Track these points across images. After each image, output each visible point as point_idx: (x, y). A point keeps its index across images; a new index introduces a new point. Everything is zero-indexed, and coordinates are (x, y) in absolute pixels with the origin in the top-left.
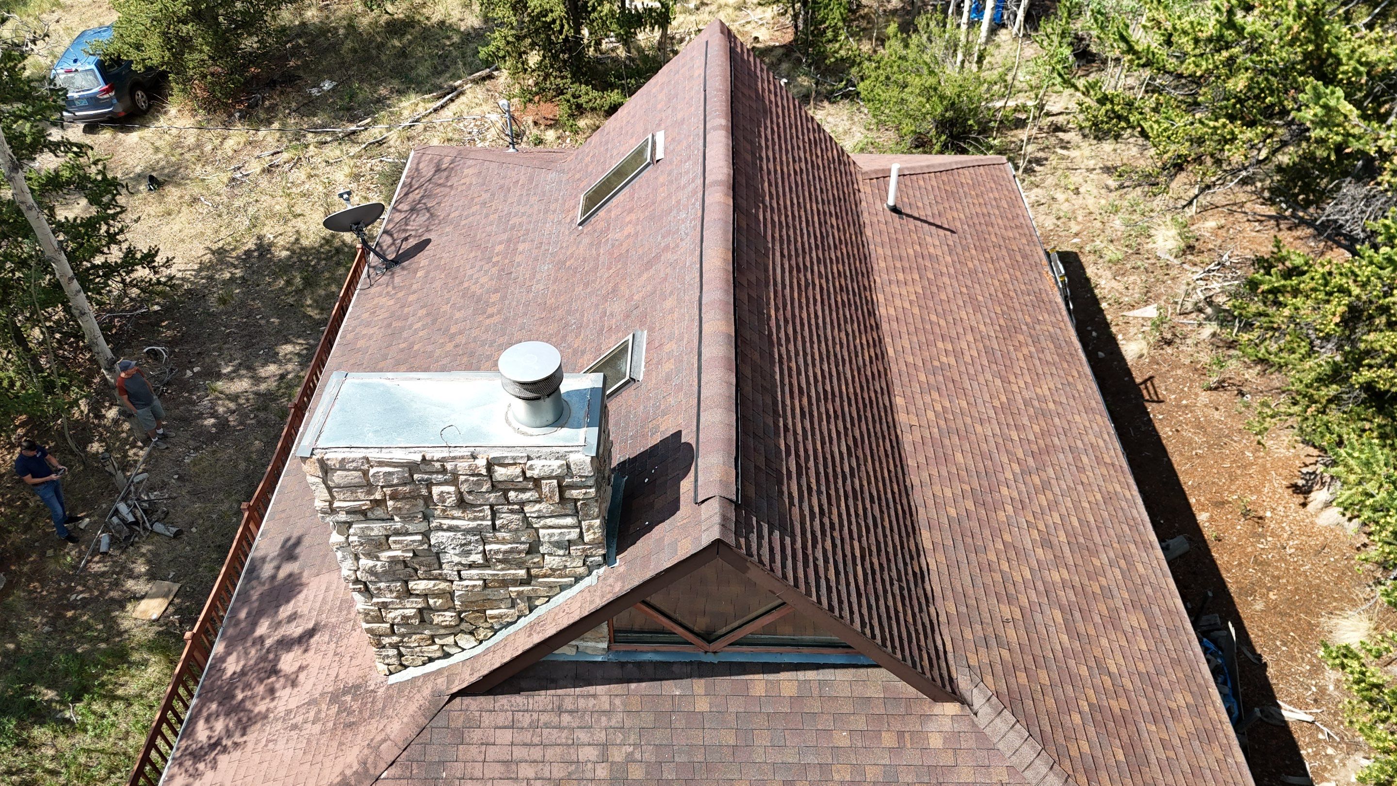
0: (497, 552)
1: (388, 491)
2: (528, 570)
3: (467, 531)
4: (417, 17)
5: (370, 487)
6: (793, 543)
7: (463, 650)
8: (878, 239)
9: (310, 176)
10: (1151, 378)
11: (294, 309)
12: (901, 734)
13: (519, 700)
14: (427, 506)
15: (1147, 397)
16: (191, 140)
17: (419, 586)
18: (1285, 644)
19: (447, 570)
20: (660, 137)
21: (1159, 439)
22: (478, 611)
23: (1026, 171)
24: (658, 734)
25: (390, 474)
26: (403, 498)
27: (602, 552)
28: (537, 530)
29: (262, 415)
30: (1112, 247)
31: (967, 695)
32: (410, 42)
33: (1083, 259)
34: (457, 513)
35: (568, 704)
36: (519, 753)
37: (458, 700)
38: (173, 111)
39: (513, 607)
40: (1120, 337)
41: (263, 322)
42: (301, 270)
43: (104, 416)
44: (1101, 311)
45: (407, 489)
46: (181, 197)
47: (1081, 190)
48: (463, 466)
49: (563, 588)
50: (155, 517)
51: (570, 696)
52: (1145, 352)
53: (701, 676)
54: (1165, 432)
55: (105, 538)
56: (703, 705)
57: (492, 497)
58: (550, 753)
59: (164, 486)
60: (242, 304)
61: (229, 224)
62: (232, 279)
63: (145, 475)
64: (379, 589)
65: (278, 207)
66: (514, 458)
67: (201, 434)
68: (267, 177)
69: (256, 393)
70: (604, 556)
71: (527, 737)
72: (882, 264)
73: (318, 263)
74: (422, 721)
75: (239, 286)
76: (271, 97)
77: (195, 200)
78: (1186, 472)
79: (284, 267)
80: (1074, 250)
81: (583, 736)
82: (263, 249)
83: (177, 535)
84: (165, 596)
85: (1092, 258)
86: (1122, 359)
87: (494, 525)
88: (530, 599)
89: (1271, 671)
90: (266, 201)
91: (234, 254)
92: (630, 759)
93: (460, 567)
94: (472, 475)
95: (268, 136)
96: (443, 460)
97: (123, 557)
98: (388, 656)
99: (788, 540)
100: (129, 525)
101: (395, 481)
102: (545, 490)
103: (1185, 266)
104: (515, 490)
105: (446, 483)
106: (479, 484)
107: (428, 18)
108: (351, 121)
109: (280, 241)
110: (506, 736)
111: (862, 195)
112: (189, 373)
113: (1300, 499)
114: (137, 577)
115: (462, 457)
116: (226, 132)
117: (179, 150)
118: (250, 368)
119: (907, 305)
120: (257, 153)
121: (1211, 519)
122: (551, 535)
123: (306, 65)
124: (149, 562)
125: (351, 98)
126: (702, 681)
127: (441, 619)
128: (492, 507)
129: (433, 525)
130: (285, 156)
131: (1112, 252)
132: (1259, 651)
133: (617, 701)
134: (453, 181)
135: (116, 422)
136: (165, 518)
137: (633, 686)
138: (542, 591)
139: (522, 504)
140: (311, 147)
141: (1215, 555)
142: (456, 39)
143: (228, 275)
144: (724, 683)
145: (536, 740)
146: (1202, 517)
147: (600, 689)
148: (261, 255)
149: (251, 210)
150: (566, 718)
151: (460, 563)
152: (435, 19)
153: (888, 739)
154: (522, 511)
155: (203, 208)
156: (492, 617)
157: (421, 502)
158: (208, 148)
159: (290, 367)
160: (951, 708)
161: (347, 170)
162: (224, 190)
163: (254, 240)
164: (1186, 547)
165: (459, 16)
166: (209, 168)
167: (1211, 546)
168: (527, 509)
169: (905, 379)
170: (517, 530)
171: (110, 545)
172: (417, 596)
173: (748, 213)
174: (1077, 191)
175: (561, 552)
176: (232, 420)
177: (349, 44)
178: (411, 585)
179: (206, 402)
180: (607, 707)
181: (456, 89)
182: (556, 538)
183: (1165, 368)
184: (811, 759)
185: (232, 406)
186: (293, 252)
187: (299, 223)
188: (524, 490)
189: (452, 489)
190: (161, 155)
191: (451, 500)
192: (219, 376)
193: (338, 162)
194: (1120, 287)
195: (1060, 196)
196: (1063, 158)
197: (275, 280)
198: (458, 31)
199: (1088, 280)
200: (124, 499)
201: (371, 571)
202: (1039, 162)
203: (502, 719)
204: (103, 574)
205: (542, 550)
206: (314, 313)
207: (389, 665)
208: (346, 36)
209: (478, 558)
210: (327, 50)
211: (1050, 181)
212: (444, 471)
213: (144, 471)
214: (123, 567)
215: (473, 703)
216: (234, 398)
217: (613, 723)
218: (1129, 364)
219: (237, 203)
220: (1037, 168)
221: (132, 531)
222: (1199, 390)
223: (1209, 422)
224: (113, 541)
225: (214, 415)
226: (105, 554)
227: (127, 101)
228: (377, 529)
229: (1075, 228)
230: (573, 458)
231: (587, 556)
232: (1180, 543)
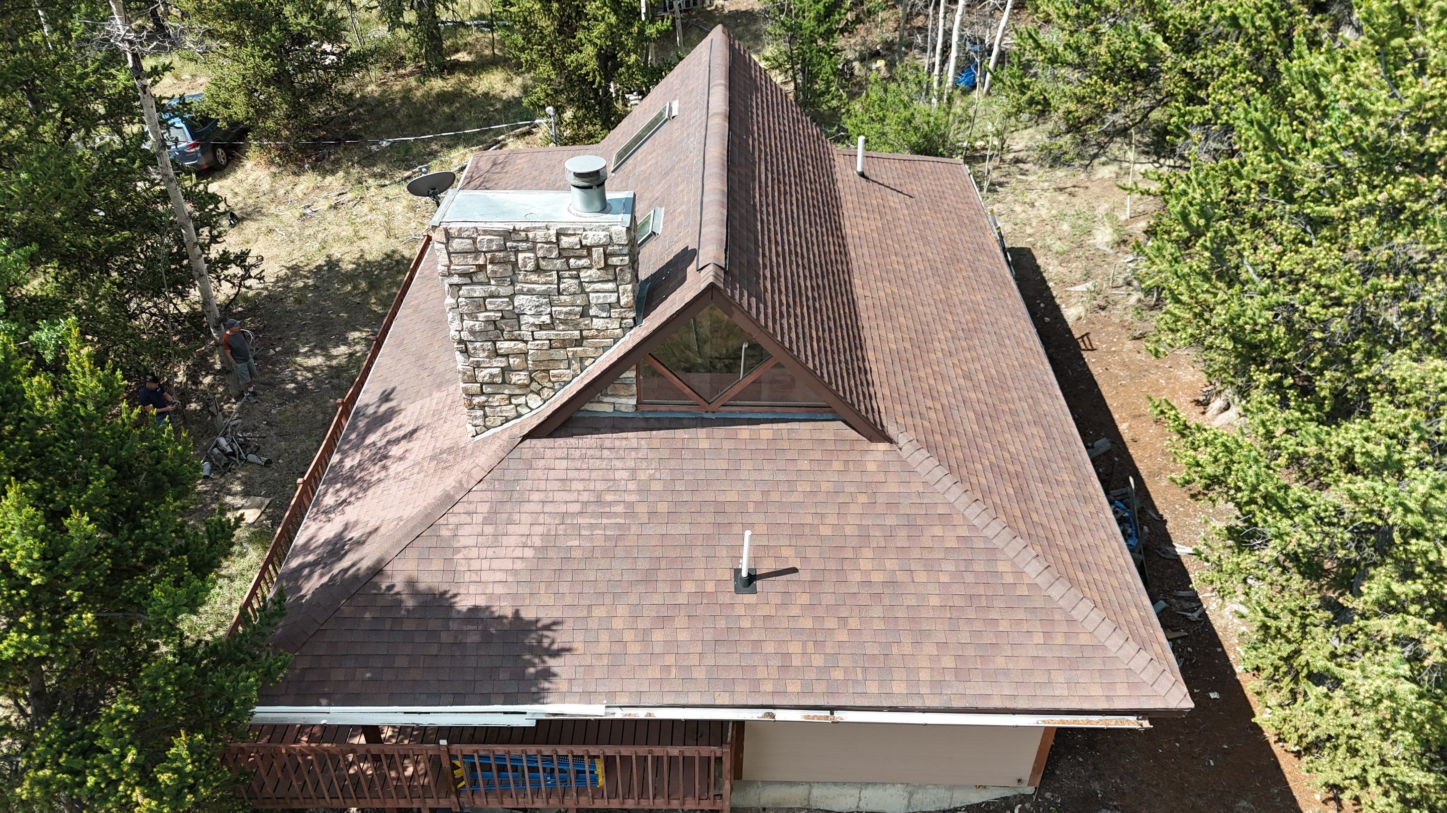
0: (560, 313)
1: (489, 256)
2: (581, 331)
3: (541, 294)
4: (465, 90)
5: (476, 252)
6: (766, 308)
7: (532, 410)
8: (848, 190)
9: (372, 210)
10: (1087, 334)
11: (362, 306)
12: (846, 462)
13: (572, 441)
14: (513, 270)
15: (1083, 347)
16: (266, 186)
17: (504, 346)
18: (1182, 506)
19: (525, 333)
20: (676, 105)
21: (1092, 376)
22: (544, 371)
23: (989, 190)
24: (673, 462)
25: (491, 241)
26: (499, 263)
27: (633, 315)
28: (587, 294)
29: (335, 381)
30: (1059, 243)
31: (894, 438)
32: (458, 109)
33: (1035, 253)
34: (534, 277)
35: (607, 443)
36: (572, 474)
37: (528, 441)
38: (249, 164)
39: (569, 368)
40: (1063, 306)
41: (334, 316)
42: (364, 278)
43: (201, 383)
44: (1048, 288)
45: (501, 254)
46: (258, 229)
47: (1036, 204)
48: (540, 235)
49: (605, 348)
50: (248, 450)
51: (609, 439)
52: (1083, 314)
53: (703, 427)
54: (1096, 370)
55: (207, 466)
56: (704, 444)
57: (559, 263)
58: (594, 475)
59: (255, 428)
60: (315, 303)
61: (301, 248)
62: (306, 286)
63: (239, 421)
64: (475, 348)
65: (344, 233)
66: (574, 230)
67: (284, 395)
68: (333, 212)
69: (329, 367)
70: (634, 319)
71: (578, 464)
72: (850, 205)
73: (381, 272)
74: (502, 455)
75: (311, 291)
76: (337, 153)
77: (271, 231)
78: (1112, 397)
79: (350, 277)
80: (1028, 246)
81: (618, 464)
82: (332, 264)
83: (268, 463)
84: (259, 507)
85: (1042, 251)
86: (1065, 322)
87: (559, 288)
88: (581, 359)
89: (1169, 526)
90: (333, 229)
91: (307, 269)
92: (652, 479)
93: (534, 328)
94: (546, 243)
95: (335, 181)
96: (526, 230)
97: (223, 480)
98: (476, 417)
99: (762, 306)
100: (228, 455)
101: (494, 248)
102: (595, 255)
103: (1120, 255)
104: (575, 257)
105: (528, 250)
106: (550, 251)
107: (474, 91)
108: (407, 169)
109: (347, 258)
110: (564, 464)
111: (836, 163)
112: (272, 351)
113: (1201, 409)
114: (235, 494)
115: (540, 228)
116: (296, 179)
117: (255, 195)
118: (324, 349)
119: (868, 231)
120: (325, 194)
121: (1130, 428)
122: (598, 298)
123: (366, 128)
124: (243, 483)
125: (407, 152)
126: (704, 430)
127: (518, 377)
128: (558, 271)
129: (517, 288)
130: (350, 196)
131: (1058, 246)
132: (1161, 512)
133: (643, 442)
134: (508, 168)
135: (211, 386)
136: (257, 451)
137: (654, 432)
138: (590, 351)
139: (579, 269)
140: (372, 189)
141: (1131, 451)
142: (498, 106)
143: (302, 284)
144: (720, 432)
145: (585, 466)
146: (1123, 427)
147: (630, 435)
148: (330, 269)
149: (320, 236)
150: (606, 453)
151: (533, 324)
152: (480, 91)
153: (837, 466)
154: (578, 277)
155: (277, 237)
156: (554, 376)
157: (510, 267)
158: (281, 192)
159: (358, 348)
160: (883, 446)
161: (405, 203)
162: (296, 223)
163: (324, 258)
164: (1109, 445)
165: (501, 88)
166: (282, 207)
167: (1128, 444)
168: (582, 274)
169: (863, 271)
170: (574, 294)
171: (212, 470)
172: (502, 356)
173: (740, 137)
174: (1032, 205)
175: (604, 315)
176: (310, 386)
177: (404, 111)
178: (498, 344)
179: (287, 372)
180: (635, 445)
181: (499, 142)
182: (600, 301)
183: (1099, 326)
184: (782, 477)
185: (309, 375)
186: (359, 265)
187: (364, 244)
188: (579, 257)
189: (532, 255)
190: (240, 199)
191: (531, 266)
192: (297, 354)
193: (397, 198)
194: (1065, 271)
195: (1018, 208)
196: (1021, 181)
197: (343, 286)
198: (501, 100)
199: (1038, 267)
200: (224, 436)
201: (472, 332)
202: (1001, 185)
203: (559, 453)
204: (206, 492)
205: (592, 312)
206: (378, 309)
207: (475, 426)
208: (402, 105)
209: (546, 319)
210: (385, 116)
211: (1010, 198)
212: (527, 240)
213: (238, 418)
214: (222, 487)
215: (539, 443)
216: (311, 369)
217: (640, 456)
218: (1070, 324)
219: (308, 232)
220: (999, 189)
221: (230, 460)
222: (1125, 341)
223: (1132, 361)
224: (214, 468)
225: (294, 380)
226: (206, 477)
227: (210, 156)
228: (478, 291)
229: (1029, 230)
230: (613, 229)
231: (622, 319)
232: (1103, 444)
